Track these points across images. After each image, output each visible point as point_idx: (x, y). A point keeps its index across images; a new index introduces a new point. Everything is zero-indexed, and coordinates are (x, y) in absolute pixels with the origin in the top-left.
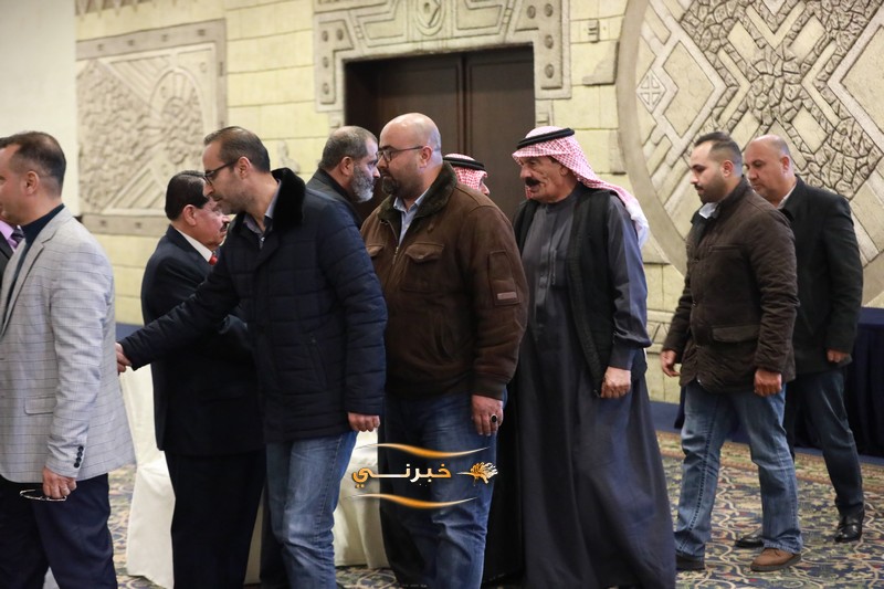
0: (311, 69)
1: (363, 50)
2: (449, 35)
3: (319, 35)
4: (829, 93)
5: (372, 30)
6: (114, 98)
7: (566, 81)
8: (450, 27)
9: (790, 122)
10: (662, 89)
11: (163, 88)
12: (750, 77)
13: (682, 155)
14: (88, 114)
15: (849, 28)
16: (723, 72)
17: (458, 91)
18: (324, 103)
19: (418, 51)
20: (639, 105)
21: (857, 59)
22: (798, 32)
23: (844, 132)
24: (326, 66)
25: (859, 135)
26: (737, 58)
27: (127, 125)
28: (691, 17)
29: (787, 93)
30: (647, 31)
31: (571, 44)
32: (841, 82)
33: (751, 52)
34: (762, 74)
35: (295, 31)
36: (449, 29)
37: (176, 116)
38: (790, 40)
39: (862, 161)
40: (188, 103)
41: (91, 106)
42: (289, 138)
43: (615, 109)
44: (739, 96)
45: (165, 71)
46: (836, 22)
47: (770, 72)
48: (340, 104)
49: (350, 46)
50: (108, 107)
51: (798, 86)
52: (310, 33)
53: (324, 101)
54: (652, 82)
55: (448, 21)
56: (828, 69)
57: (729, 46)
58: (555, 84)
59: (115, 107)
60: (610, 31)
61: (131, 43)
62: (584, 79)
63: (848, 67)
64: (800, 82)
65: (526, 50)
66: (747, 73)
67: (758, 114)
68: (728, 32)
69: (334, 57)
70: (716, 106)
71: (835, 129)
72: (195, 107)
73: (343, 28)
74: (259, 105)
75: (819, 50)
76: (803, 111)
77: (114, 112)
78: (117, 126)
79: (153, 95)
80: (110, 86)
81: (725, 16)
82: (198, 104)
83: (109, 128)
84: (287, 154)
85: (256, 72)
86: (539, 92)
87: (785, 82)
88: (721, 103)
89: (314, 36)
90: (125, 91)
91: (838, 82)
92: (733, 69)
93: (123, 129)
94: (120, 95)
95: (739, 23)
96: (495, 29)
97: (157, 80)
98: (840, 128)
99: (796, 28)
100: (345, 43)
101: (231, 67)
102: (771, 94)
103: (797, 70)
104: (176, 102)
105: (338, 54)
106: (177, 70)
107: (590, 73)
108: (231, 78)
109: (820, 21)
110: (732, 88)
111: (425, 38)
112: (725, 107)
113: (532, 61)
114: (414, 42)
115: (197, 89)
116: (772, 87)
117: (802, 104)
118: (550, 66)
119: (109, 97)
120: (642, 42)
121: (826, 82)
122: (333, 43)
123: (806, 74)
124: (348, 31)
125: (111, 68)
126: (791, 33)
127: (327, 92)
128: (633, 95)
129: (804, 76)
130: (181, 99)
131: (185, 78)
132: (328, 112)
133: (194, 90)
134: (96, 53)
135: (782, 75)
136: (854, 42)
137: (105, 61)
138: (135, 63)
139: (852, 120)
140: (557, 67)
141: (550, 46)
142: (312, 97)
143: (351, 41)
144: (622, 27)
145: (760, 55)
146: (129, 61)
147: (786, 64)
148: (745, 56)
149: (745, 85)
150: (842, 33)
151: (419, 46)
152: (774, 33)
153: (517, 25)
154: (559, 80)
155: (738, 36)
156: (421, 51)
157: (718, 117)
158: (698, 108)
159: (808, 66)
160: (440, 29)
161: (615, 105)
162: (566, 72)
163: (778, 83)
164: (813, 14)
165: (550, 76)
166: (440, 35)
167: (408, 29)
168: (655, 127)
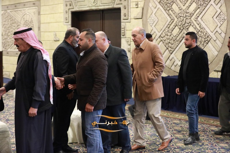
0: (63, 14)
1: (76, 9)
2: (99, 5)
3: (65, 5)
4: (198, 21)
5: (79, 4)
6: (11, 21)
7: (129, 18)
8: (99, 3)
9: (188, 29)
10: (154, 20)
11: (24, 18)
12: (177, 17)
13: (159, 37)
14: (4, 25)
15: (203, 5)
16: (170, 16)
17: (101, 20)
18: (66, 23)
19: (91, 9)
20: (148, 24)
21: (205, 13)
22: (190, 6)
23: (201, 32)
24: (67, 13)
25: (206, 32)
26: (174, 12)
27: (14, 28)
28: (162, 2)
29: (187, 21)
30: (150, 5)
31: (131, 8)
32: (201, 19)
33: (178, 11)
34: (181, 16)
35: (59, 4)
36: (99, 4)
37: (27, 25)
38: (188, 8)
39: (206, 39)
40: (30, 22)
41: (5, 22)
42: (56, 32)
43: (142, 25)
44: (174, 22)
45: (24, 14)
46: (200, 3)
47: (183, 16)
48: (70, 23)
49: (73, 8)
50: (9, 23)
51: (190, 20)
52: (63, 4)
53: (66, 22)
54: (152, 18)
55: (99, 2)
56: (198, 15)
57: (172, 9)
58: (127, 18)
59: (11, 23)
60: (141, 5)
61: (16, 6)
62: (134, 17)
63: (203, 15)
64: (190, 19)
65: (119, 9)
66: (177, 16)
67: (179, 27)
68: (172, 6)
69: (69, 11)
70: (168, 25)
71: (199, 31)
72: (32, 23)
73: (71, 3)
74: (49, 23)
75: (195, 10)
76: (191, 26)
77: (11, 24)
78: (11, 28)
79: (21, 20)
80: (10, 17)
81: (171, 1)
82: (33, 22)
83: (9, 28)
84: (56, 36)
85: (48, 14)
86: (122, 20)
87: (187, 19)
88: (170, 24)
89: (64, 5)
90: (14, 19)
91: (200, 19)
92: (173, 15)
93: (13, 29)
94: (13, 20)
95: (175, 3)
96: (111, 4)
97: (22, 16)
98: (201, 31)
99: (189, 5)
100: (71, 7)
101: (42, 13)
102: (183, 22)
103: (190, 16)
104: (27, 22)
105: (70, 10)
106: (28, 14)
107: (136, 16)
108: (41, 16)
109: (196, 3)
110: (173, 20)
111: (93, 6)
112: (171, 25)
113: (120, 12)
114: (90, 7)
115: (33, 19)
116: (183, 20)
117: (191, 24)
118: (125, 13)
119: (10, 20)
120: (149, 8)
121: (197, 19)
122: (68, 7)
123: (192, 16)
124: (72, 4)
125: (10, 13)
126: (188, 6)
127: (67, 20)
128: (147, 22)
129: (191, 17)
130: (28, 21)
131: (30, 16)
132: (67, 25)
133: (32, 19)
134: (6, 9)
135: (186, 17)
136: (205, 9)
137: (9, 11)
138: (16, 11)
139: (204, 29)
140: (127, 14)
141: (125, 9)
142: (63, 21)
143: (73, 7)
144: (144, 4)
145: (180, 12)
146: (15, 11)
147: (187, 14)
148: (176, 12)
149: (176, 19)
150: (201, 6)
151: (91, 8)
152: (184, 6)
153: (117, 3)
154: (128, 17)
155: (174, 6)
156: (92, 9)
157: (169, 28)
158: (164, 25)
159: (192, 15)
160: (97, 4)
161: (142, 24)
162: (129, 15)
163: (185, 19)
164: (194, 1)
165: (125, 16)
166: (96, 5)
167: (88, 4)
168: (152, 30)
